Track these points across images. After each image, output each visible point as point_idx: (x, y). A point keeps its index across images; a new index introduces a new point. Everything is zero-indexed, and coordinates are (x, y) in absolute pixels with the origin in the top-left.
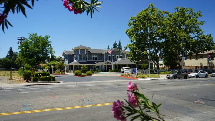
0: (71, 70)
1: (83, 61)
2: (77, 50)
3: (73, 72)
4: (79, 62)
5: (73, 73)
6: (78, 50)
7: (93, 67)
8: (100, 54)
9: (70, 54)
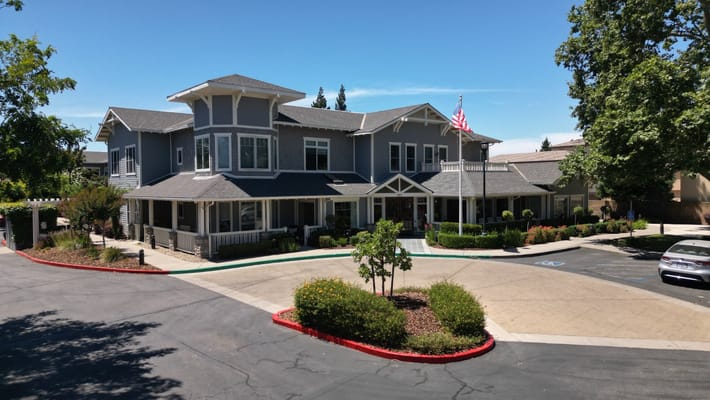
0: (174, 236)
1: (257, 173)
2: (213, 105)
3: (204, 247)
4: (237, 182)
5: (205, 256)
6: (222, 101)
7: (322, 211)
8: (347, 132)
9: (156, 128)
